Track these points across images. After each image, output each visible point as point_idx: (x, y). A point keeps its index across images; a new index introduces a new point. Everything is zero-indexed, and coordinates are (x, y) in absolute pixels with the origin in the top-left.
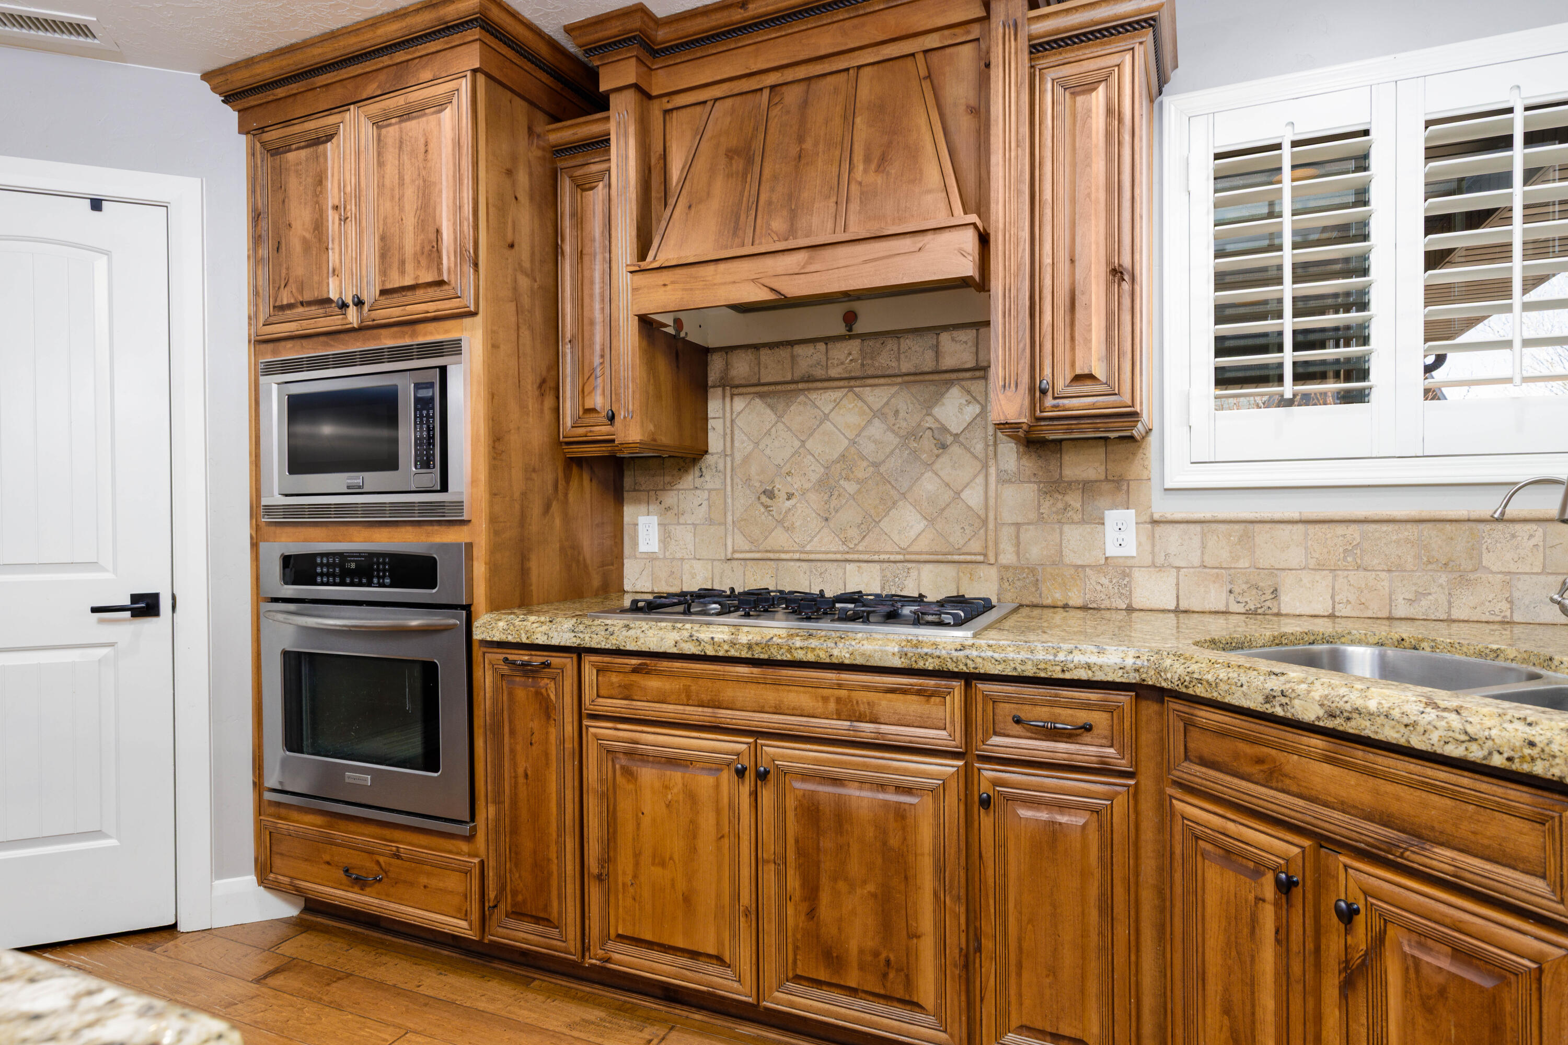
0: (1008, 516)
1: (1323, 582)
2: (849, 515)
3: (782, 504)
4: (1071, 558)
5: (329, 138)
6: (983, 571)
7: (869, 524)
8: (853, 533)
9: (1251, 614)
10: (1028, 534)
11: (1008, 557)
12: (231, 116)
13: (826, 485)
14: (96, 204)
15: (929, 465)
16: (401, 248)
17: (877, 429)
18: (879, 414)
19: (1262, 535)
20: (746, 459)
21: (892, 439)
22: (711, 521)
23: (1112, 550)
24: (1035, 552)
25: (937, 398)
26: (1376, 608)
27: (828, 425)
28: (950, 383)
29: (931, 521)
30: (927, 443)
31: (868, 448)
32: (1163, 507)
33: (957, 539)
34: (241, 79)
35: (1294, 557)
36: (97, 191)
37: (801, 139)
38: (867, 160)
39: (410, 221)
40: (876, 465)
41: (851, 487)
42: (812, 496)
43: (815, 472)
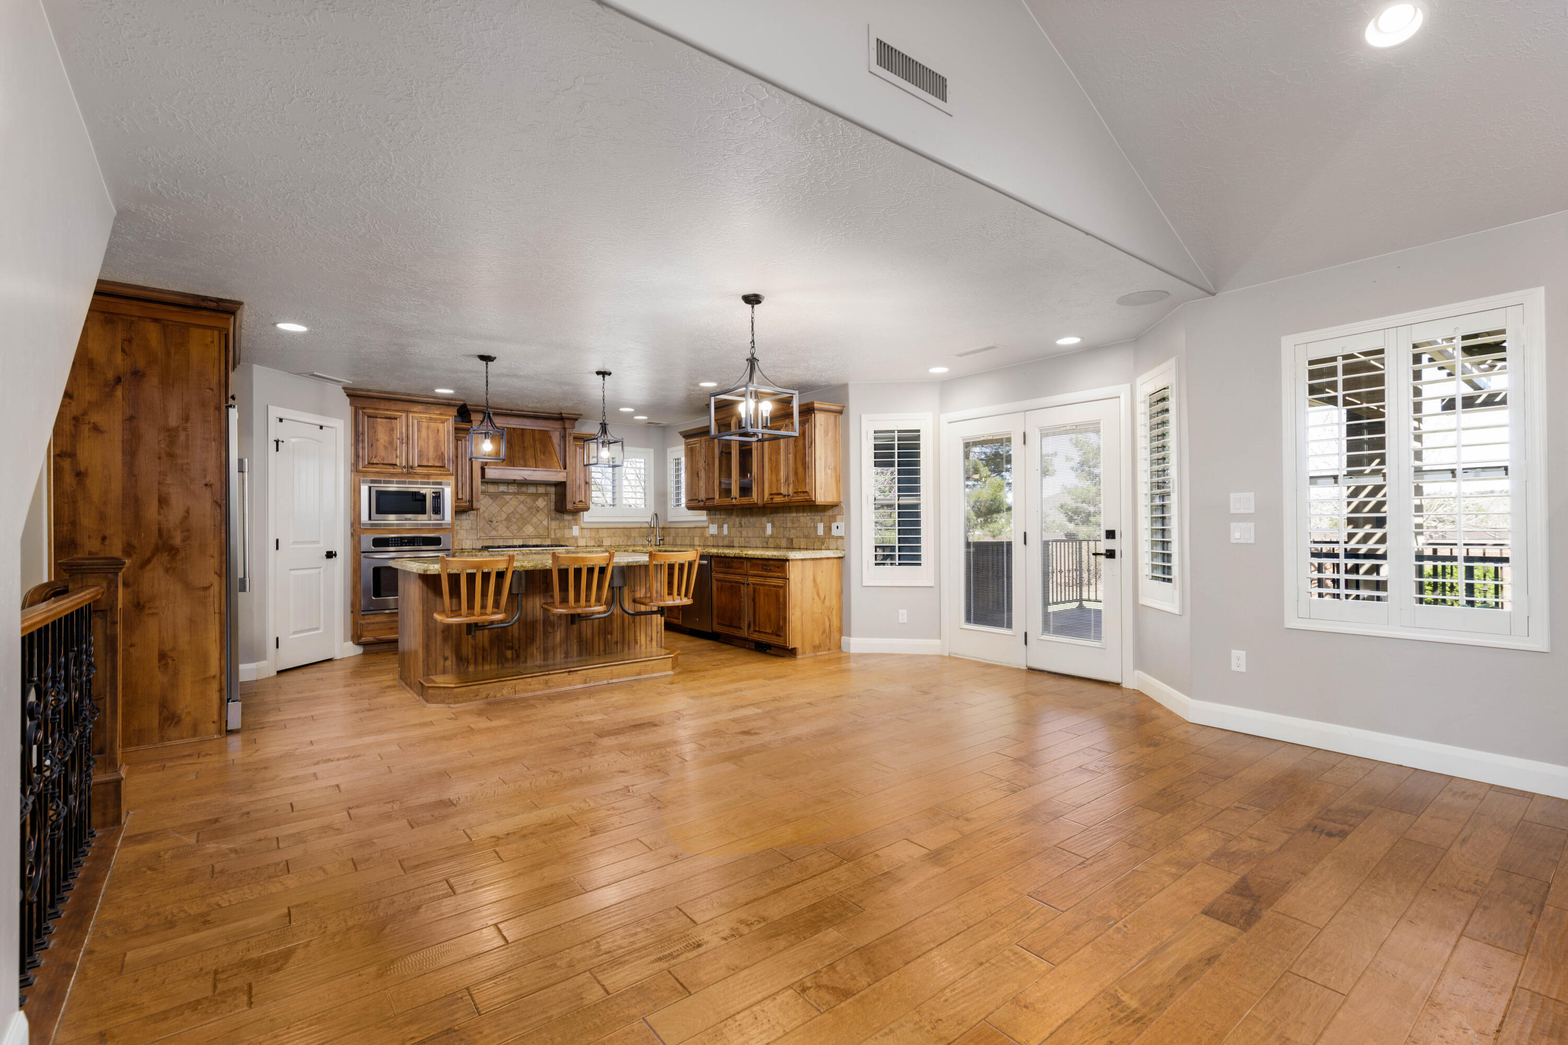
0: (553, 527)
1: (610, 539)
2: (514, 527)
3: (495, 524)
4: (566, 536)
5: (396, 419)
6: (547, 540)
7: (520, 529)
8: (515, 531)
9: (599, 546)
10: (557, 531)
11: (553, 536)
12: (348, 400)
13: (508, 519)
14: (321, 427)
15: (535, 515)
16: (428, 455)
17: (522, 506)
18: (522, 502)
19: (600, 531)
20: (484, 512)
21: (525, 509)
22: (472, 529)
23: (574, 534)
24: (559, 535)
25: (537, 499)
26: (617, 544)
27: (508, 504)
28: (540, 497)
29: (535, 528)
30: (534, 510)
31: (519, 510)
32: (583, 525)
33: (541, 532)
34: (351, 392)
35: (605, 535)
36: (322, 424)
37: (523, 443)
38: (541, 452)
39: (431, 449)
40: (521, 515)
41: (515, 520)
42: (504, 522)
43: (504, 516)
